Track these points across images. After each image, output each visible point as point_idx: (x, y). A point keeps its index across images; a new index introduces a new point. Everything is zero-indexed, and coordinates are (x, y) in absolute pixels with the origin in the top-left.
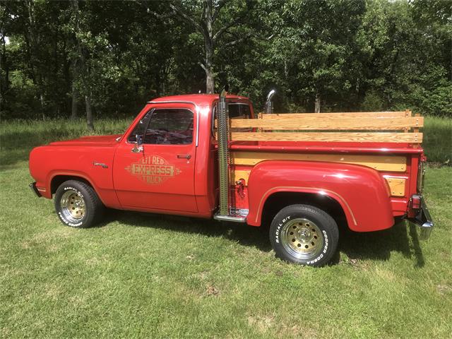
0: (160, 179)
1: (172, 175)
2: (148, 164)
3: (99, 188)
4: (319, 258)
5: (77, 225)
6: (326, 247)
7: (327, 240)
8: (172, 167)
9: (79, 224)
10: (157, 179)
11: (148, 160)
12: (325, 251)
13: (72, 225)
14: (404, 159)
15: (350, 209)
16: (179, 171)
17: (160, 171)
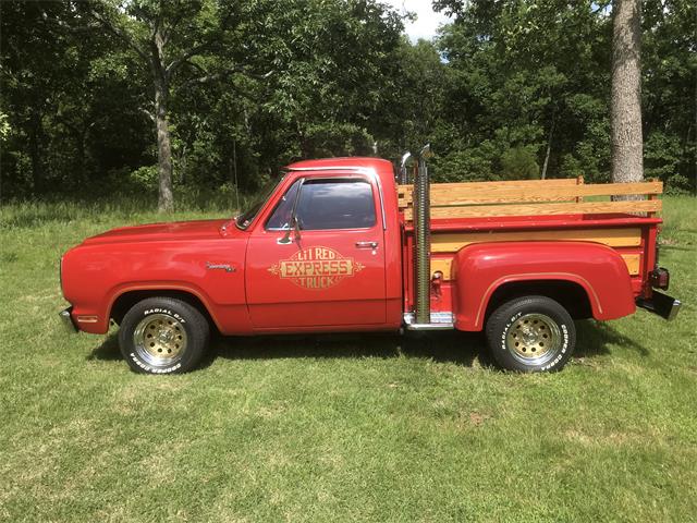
0: (329, 281)
1: (349, 273)
2: (308, 259)
3: (217, 305)
4: (557, 361)
5: (169, 370)
6: (565, 346)
7: (566, 336)
8: (349, 262)
9: (174, 368)
10: (325, 282)
11: (308, 254)
12: (564, 351)
13: (160, 371)
14: (639, 231)
15: (595, 295)
16: (361, 267)
17: (328, 268)
